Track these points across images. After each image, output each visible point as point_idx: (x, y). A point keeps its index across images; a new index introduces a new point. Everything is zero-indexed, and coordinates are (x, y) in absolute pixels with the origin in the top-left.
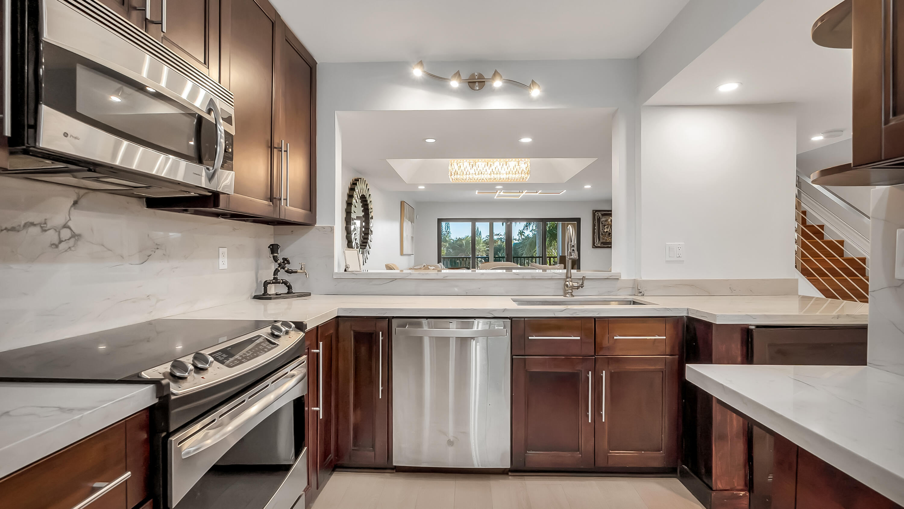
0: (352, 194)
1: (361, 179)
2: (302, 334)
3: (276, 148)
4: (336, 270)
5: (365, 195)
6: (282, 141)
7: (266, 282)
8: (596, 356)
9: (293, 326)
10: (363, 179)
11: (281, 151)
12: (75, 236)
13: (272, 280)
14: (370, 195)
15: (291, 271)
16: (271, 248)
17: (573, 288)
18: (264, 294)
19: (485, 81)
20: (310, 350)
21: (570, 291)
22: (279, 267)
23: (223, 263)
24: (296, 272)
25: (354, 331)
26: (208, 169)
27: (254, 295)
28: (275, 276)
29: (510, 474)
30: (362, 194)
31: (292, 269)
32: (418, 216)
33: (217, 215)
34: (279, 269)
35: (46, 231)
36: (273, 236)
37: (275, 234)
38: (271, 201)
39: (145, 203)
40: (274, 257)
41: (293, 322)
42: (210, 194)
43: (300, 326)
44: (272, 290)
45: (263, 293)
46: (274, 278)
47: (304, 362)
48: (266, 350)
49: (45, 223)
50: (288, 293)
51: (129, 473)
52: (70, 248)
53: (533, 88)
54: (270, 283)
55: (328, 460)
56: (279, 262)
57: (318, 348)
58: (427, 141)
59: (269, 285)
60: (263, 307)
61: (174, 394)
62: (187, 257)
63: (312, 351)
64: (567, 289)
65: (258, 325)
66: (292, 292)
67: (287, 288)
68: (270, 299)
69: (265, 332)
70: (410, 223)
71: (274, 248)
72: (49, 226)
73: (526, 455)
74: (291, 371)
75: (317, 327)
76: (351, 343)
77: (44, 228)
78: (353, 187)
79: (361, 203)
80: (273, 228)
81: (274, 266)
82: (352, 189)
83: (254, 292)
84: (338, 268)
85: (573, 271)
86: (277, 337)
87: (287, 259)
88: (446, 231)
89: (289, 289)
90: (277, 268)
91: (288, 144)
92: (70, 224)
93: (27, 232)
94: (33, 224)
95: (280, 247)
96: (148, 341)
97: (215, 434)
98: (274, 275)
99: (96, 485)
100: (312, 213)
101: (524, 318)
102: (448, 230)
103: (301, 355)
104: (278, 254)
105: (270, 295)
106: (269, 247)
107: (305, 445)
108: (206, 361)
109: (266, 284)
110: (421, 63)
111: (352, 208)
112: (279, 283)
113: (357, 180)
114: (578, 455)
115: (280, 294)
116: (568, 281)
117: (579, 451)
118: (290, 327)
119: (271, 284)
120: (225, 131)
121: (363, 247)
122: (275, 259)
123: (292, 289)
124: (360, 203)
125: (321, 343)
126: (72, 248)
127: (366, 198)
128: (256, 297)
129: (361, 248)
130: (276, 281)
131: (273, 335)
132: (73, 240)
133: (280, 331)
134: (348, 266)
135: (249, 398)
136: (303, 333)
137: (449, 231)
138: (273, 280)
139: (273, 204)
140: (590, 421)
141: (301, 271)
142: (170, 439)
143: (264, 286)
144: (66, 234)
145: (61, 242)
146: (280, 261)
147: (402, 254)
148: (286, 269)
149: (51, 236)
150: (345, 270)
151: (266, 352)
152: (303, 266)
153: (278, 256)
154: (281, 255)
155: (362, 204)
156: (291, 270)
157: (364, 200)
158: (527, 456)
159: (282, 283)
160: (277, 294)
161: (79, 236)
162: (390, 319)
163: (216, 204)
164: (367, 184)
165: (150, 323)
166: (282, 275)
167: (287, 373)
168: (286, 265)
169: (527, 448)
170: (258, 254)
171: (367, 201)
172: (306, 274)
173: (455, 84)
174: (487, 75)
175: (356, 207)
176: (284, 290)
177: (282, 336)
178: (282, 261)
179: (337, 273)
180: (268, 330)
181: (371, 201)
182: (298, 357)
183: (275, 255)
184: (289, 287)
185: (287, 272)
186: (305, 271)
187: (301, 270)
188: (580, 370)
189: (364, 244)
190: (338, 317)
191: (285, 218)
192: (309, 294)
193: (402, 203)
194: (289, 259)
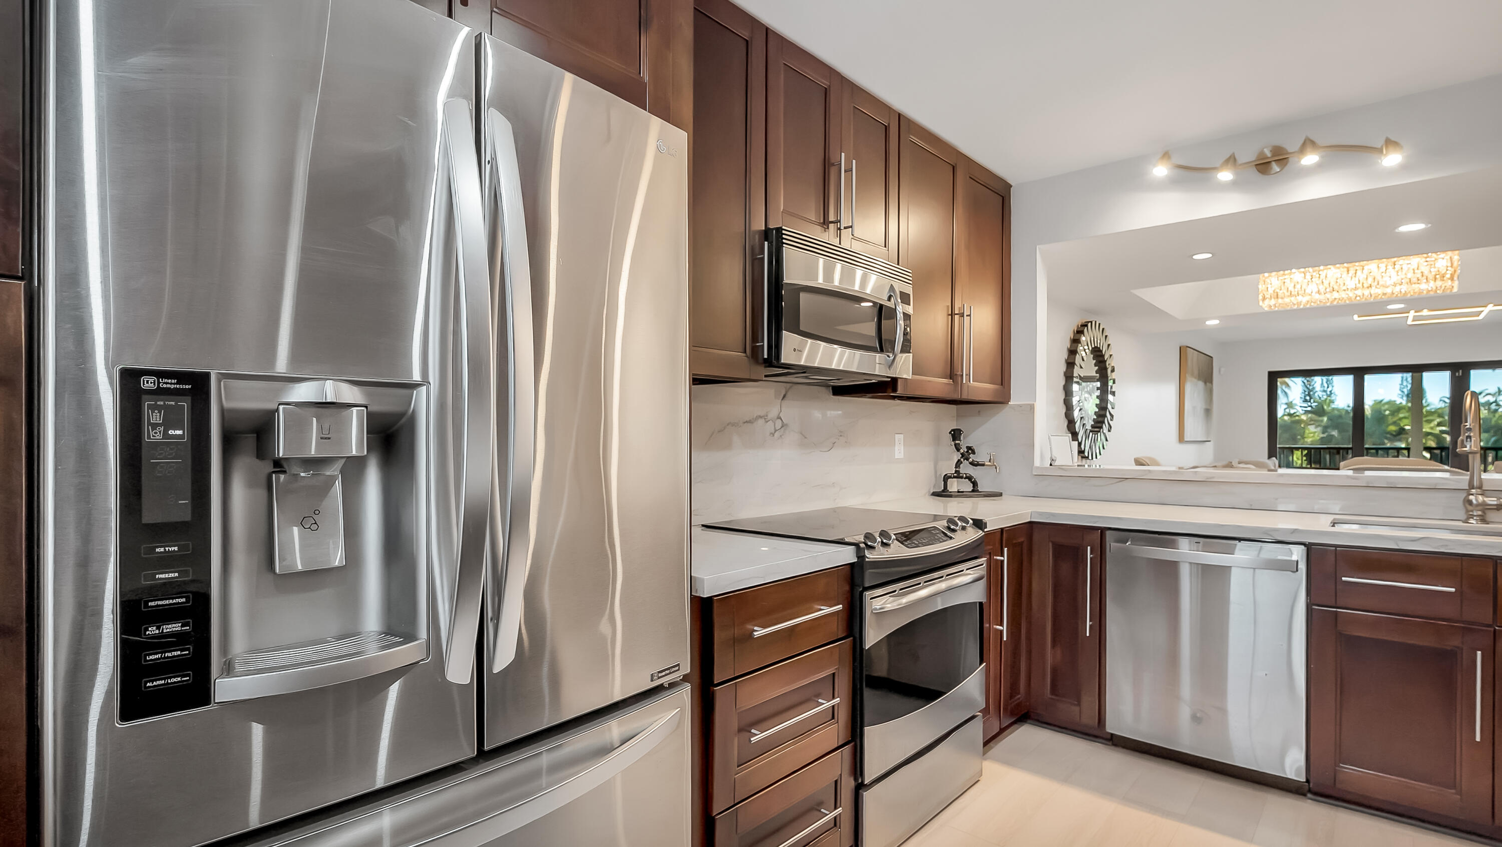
0: (1075, 349)
1: (1091, 322)
2: (980, 533)
3: (957, 314)
4: (1037, 463)
5: (1099, 346)
6: (964, 305)
7: (946, 476)
8: (1498, 626)
9: (971, 522)
10: (1096, 322)
11: (963, 316)
12: (784, 426)
13: (953, 474)
14: (1109, 345)
15: (976, 463)
16: (952, 434)
17: (1485, 508)
18: (943, 491)
19: (1288, 158)
20: (992, 557)
21: (1480, 513)
22: (961, 457)
23: (899, 451)
24: (983, 465)
25: (1053, 543)
26: (889, 356)
27: (932, 492)
28: (957, 469)
29: (1309, 795)
30: (1093, 346)
31: (978, 461)
32: (1223, 369)
33: (894, 398)
34: (962, 460)
35: (767, 422)
36: (955, 418)
37: (959, 416)
38: (951, 379)
39: (831, 391)
40: (955, 445)
41: (972, 519)
42: (890, 379)
43: (979, 524)
44: (954, 486)
45: (943, 489)
46: (956, 472)
47: (982, 565)
48: (941, 540)
49: (767, 416)
50: (973, 491)
51: (841, 606)
52: (781, 436)
53: (1386, 153)
54: (950, 477)
55: (1016, 701)
56: (962, 451)
57: (1002, 555)
58: (1195, 257)
59: (949, 480)
60: (942, 505)
61: (867, 558)
62: (865, 445)
63: (995, 557)
64: (1470, 508)
65: (936, 518)
66: (978, 490)
67: (972, 485)
68: (950, 496)
69: (942, 524)
70: (1201, 384)
71: (956, 434)
72: (769, 418)
73: (1337, 768)
74: (967, 569)
75: (1002, 529)
76: (1049, 557)
77: (766, 420)
78: (1077, 337)
79: (1094, 359)
80: (955, 409)
81: (957, 456)
82: (1076, 341)
83: (932, 489)
84: (1040, 461)
85: (1484, 476)
86: (954, 531)
87: (972, 448)
88: (1325, 391)
89: (974, 487)
90: (959, 458)
91: (972, 307)
92: (781, 415)
93: (757, 423)
94: (760, 417)
95: (963, 432)
96: (833, 528)
97: (894, 601)
98: (956, 467)
99: (822, 608)
100: (1004, 388)
101: (1336, 546)
102: (1328, 387)
103: (979, 556)
104: (960, 440)
105: (951, 492)
106: (950, 433)
107: (984, 660)
108: (890, 538)
109: (946, 478)
110: (1166, 156)
111: (1075, 370)
112: (962, 477)
113: (1085, 325)
114: (1451, 794)
115: (962, 492)
116: (1472, 494)
117: (1454, 787)
118: (967, 522)
119: (952, 478)
120: (904, 313)
121: (1096, 430)
122: (958, 448)
123: (977, 486)
124: (1092, 359)
125: (1006, 549)
126: (783, 437)
127: (1101, 351)
128: (935, 494)
129: (1091, 431)
130: (958, 475)
131: (949, 528)
132: (783, 429)
133: (957, 525)
134: (1054, 459)
135: (925, 582)
136: (982, 532)
137: (1331, 391)
138: (955, 473)
139: (953, 382)
140: (1478, 739)
141: (990, 463)
142: (865, 593)
143: (944, 480)
144: (779, 424)
145: (776, 431)
146: (964, 449)
147: (1181, 439)
148: (971, 460)
149: (770, 426)
150: (1051, 465)
151: (941, 542)
152: (992, 457)
153: (961, 444)
154: (964, 444)
155: (1095, 361)
156: (976, 461)
157: (1098, 355)
158: (1339, 770)
159: (965, 478)
160: (958, 492)
161: (787, 425)
162: (1103, 530)
163: (895, 390)
164: (1103, 329)
165: (834, 510)
166: (966, 468)
167: (962, 571)
168: (970, 456)
169: (1341, 757)
170: (937, 441)
171: (1103, 356)
172: (996, 468)
173: (1225, 176)
174: (1292, 146)
175: (1081, 367)
176: (968, 487)
177: (958, 531)
178: (966, 450)
179: (1038, 468)
180: (945, 523)
181: (1111, 355)
182: (976, 558)
183: (957, 442)
184: (975, 484)
185: (972, 464)
186: (995, 463)
187: (990, 461)
188: (1458, 647)
189: (1099, 425)
190: (1030, 523)
191: (968, 396)
192: (1000, 495)
193: (1183, 350)
194: (975, 448)
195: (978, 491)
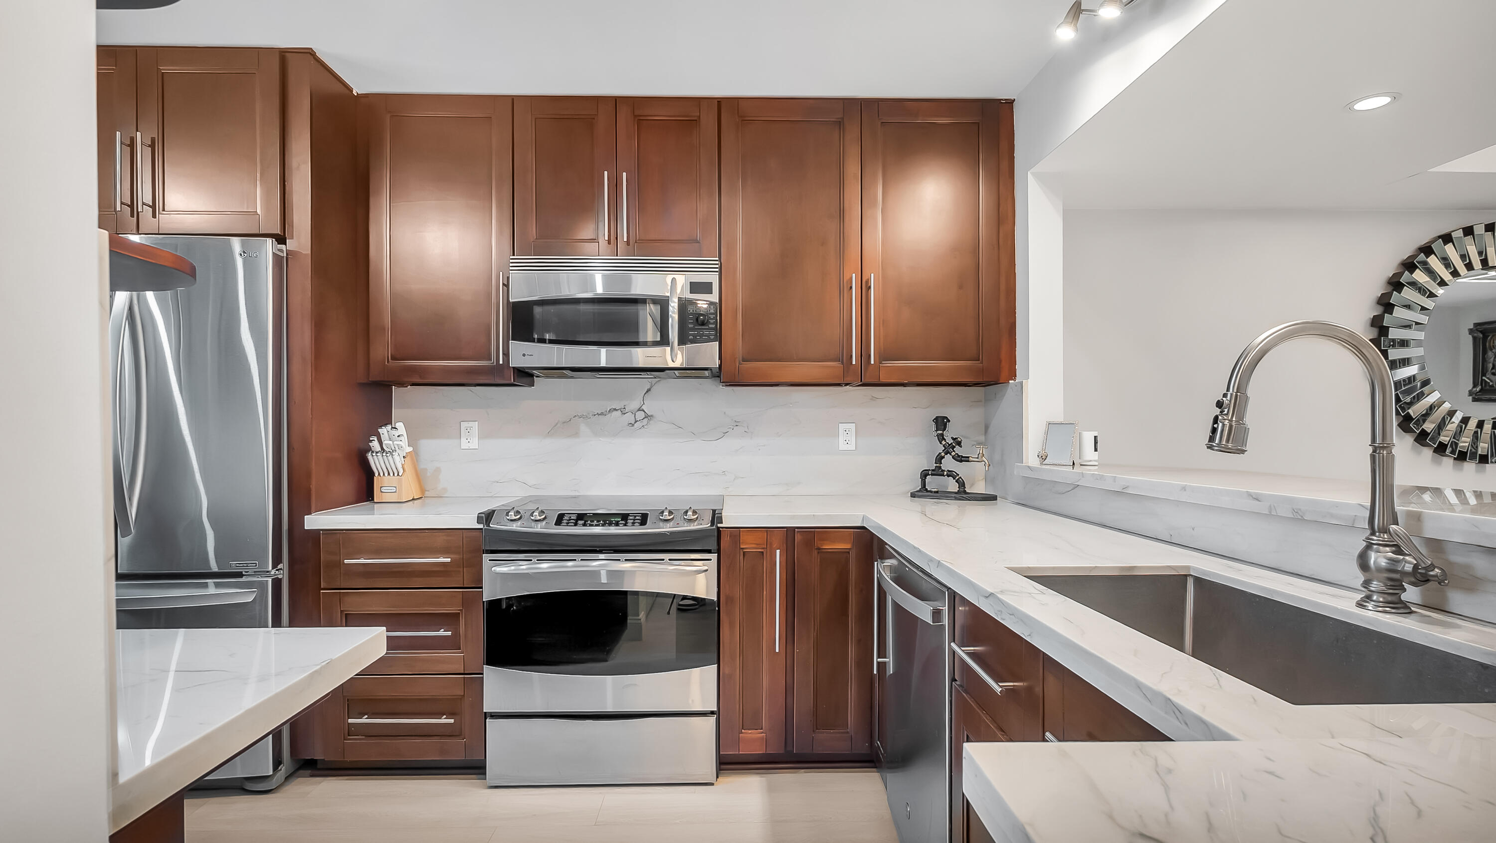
6: (852, 276)
7: (925, 473)
11: (853, 291)
12: (647, 416)
13: (933, 470)
15: (960, 457)
16: (936, 423)
18: (921, 490)
22: (944, 450)
23: (846, 442)
24: (968, 460)
28: (938, 464)
31: (965, 455)
34: (945, 453)
35: (625, 414)
36: (983, 403)
38: (838, 361)
40: (941, 435)
44: (932, 483)
45: (920, 487)
46: (937, 468)
49: (624, 408)
50: (959, 492)
52: (643, 426)
54: (930, 474)
56: (946, 443)
59: (929, 477)
62: (780, 435)
67: (957, 484)
68: (931, 497)
71: (941, 423)
72: (626, 411)
77: (623, 412)
81: (937, 450)
83: (905, 486)
87: (958, 440)
89: (960, 487)
90: (941, 451)
92: (644, 407)
93: (611, 416)
94: (615, 410)
98: (937, 462)
105: (931, 492)
112: (944, 475)
115: (946, 493)
119: (932, 475)
122: (941, 438)
123: (964, 486)
126: (645, 426)
128: (912, 494)
130: (938, 472)
132: (646, 420)
138: (935, 470)
139: (842, 364)
141: (976, 458)
143: (921, 477)
144: (640, 415)
145: (636, 422)
148: (956, 454)
149: (629, 417)
152: (982, 452)
156: (963, 456)
159: (949, 476)
160: (941, 492)
161: (652, 416)
166: (948, 463)
168: (955, 449)
172: (988, 464)
176: (952, 487)
178: (950, 442)
184: (961, 484)
185: (957, 458)
186: (984, 459)
190: (862, 528)
192: (993, 498)
194: (962, 439)
195: (965, 492)
